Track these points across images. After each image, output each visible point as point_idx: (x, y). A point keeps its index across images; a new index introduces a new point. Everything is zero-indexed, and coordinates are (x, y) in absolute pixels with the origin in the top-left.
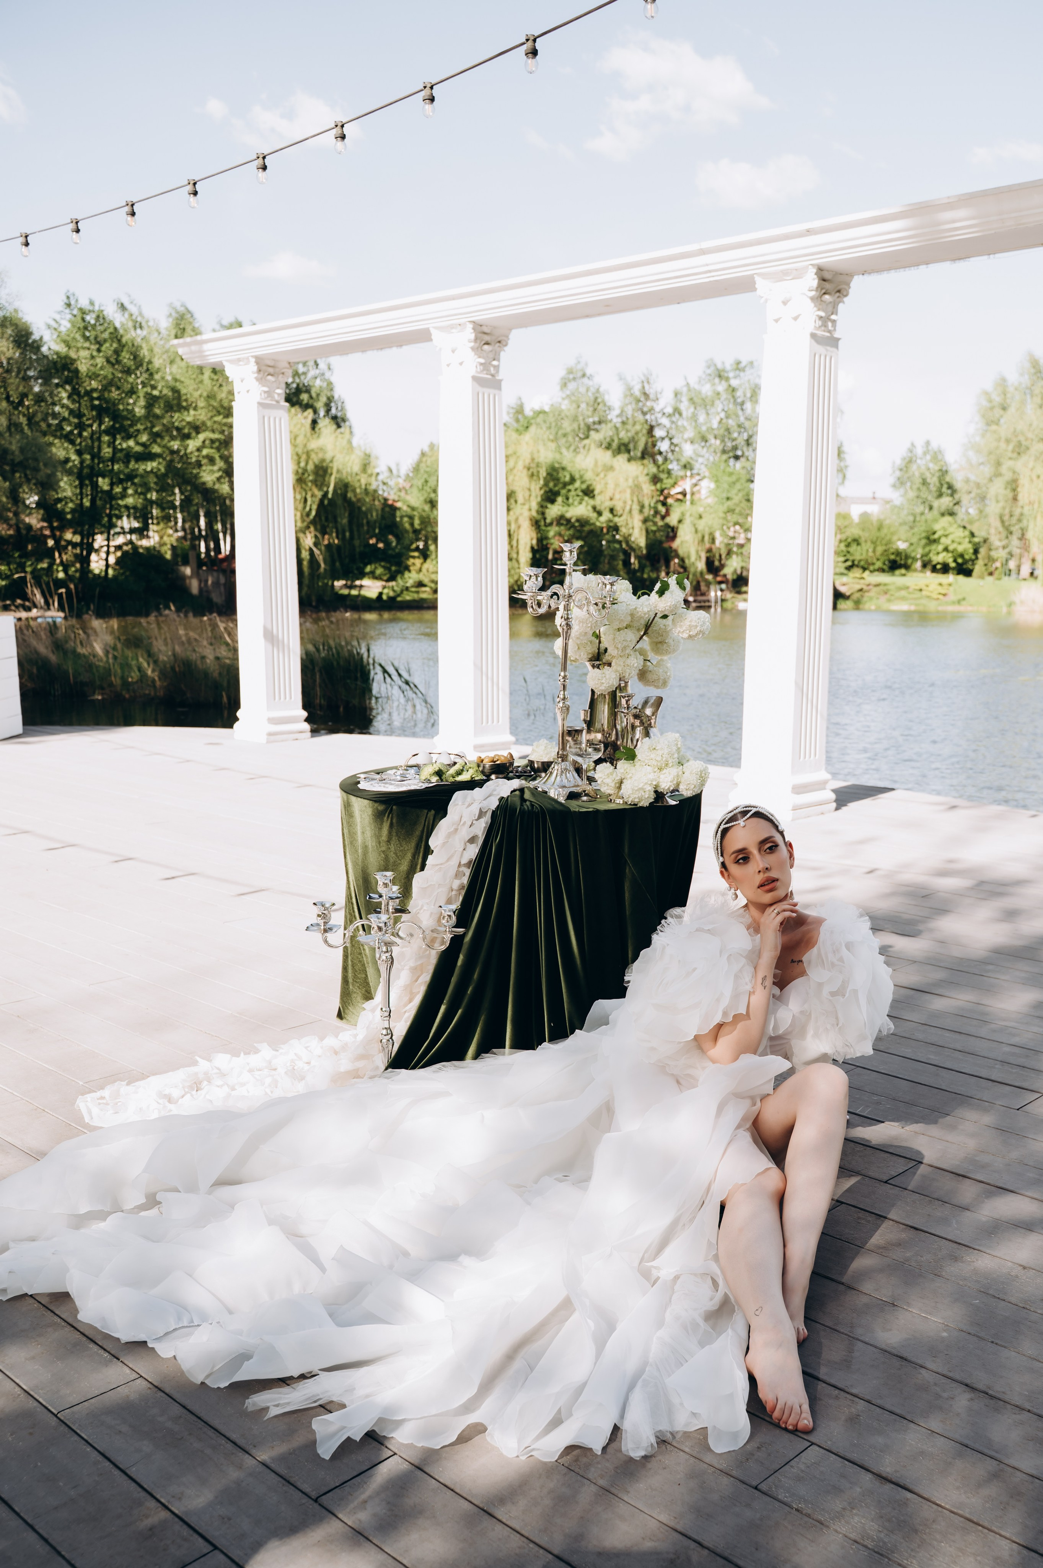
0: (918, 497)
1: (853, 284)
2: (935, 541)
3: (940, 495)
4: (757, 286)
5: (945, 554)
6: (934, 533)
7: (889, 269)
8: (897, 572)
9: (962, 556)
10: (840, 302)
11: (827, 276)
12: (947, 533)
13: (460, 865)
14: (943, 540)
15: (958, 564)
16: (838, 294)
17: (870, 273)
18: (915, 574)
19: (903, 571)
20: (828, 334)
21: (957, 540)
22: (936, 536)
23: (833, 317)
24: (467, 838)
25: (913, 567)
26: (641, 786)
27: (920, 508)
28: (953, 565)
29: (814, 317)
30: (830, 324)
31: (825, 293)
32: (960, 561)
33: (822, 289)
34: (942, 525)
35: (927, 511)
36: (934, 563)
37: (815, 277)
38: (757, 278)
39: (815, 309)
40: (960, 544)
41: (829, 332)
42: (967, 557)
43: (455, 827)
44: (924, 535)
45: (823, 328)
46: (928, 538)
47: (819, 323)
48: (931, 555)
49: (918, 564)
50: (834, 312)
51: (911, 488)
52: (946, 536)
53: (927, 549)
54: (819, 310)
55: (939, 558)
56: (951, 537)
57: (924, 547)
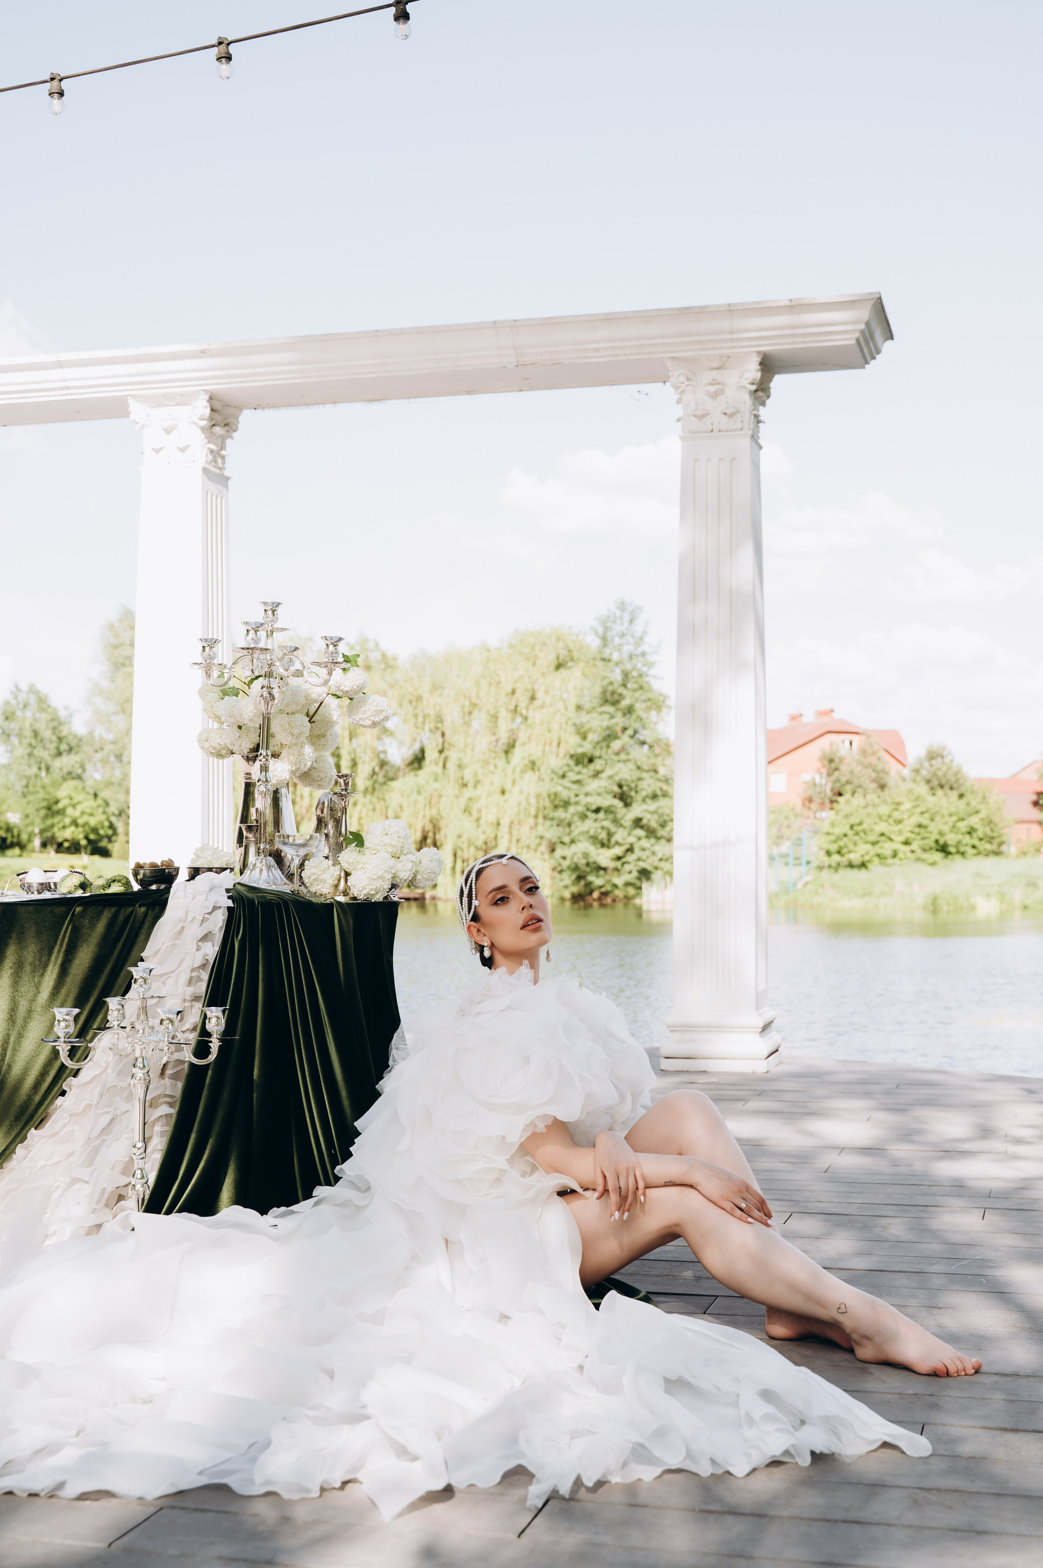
0: (30, 755)
1: (240, 419)
2: (62, 812)
3: (59, 754)
4: (130, 410)
5: (73, 828)
6: (57, 802)
7: (289, 405)
8: (9, 852)
9: (95, 830)
10: (228, 437)
11: (217, 406)
12: (75, 801)
13: (192, 971)
14: (70, 811)
15: (90, 841)
16: (227, 428)
17: (263, 408)
18: (35, 855)
19: (17, 850)
20: (218, 471)
21: (88, 811)
22: (60, 805)
23: (223, 452)
24: (200, 937)
25: (29, 847)
26: (380, 874)
27: (34, 770)
28: (84, 842)
29: (205, 450)
30: (220, 461)
31: (214, 425)
32: (92, 837)
33: (212, 420)
34: (64, 792)
35: (43, 773)
36: (60, 840)
37: (208, 404)
38: (131, 401)
39: (206, 441)
40: (91, 815)
41: (220, 469)
42: (102, 832)
43: (181, 924)
44: (45, 804)
45: (214, 464)
46: (49, 808)
47: (210, 457)
48: (55, 830)
49: (37, 842)
50: (222, 447)
51: (20, 743)
52: (74, 806)
53: (49, 822)
54: (209, 442)
55: (68, 834)
56: (80, 808)
57: (46, 817)
